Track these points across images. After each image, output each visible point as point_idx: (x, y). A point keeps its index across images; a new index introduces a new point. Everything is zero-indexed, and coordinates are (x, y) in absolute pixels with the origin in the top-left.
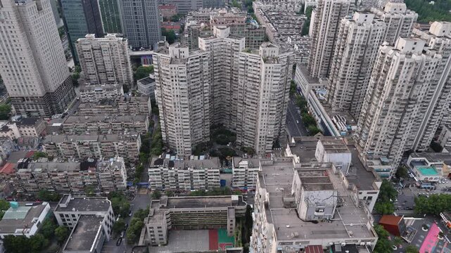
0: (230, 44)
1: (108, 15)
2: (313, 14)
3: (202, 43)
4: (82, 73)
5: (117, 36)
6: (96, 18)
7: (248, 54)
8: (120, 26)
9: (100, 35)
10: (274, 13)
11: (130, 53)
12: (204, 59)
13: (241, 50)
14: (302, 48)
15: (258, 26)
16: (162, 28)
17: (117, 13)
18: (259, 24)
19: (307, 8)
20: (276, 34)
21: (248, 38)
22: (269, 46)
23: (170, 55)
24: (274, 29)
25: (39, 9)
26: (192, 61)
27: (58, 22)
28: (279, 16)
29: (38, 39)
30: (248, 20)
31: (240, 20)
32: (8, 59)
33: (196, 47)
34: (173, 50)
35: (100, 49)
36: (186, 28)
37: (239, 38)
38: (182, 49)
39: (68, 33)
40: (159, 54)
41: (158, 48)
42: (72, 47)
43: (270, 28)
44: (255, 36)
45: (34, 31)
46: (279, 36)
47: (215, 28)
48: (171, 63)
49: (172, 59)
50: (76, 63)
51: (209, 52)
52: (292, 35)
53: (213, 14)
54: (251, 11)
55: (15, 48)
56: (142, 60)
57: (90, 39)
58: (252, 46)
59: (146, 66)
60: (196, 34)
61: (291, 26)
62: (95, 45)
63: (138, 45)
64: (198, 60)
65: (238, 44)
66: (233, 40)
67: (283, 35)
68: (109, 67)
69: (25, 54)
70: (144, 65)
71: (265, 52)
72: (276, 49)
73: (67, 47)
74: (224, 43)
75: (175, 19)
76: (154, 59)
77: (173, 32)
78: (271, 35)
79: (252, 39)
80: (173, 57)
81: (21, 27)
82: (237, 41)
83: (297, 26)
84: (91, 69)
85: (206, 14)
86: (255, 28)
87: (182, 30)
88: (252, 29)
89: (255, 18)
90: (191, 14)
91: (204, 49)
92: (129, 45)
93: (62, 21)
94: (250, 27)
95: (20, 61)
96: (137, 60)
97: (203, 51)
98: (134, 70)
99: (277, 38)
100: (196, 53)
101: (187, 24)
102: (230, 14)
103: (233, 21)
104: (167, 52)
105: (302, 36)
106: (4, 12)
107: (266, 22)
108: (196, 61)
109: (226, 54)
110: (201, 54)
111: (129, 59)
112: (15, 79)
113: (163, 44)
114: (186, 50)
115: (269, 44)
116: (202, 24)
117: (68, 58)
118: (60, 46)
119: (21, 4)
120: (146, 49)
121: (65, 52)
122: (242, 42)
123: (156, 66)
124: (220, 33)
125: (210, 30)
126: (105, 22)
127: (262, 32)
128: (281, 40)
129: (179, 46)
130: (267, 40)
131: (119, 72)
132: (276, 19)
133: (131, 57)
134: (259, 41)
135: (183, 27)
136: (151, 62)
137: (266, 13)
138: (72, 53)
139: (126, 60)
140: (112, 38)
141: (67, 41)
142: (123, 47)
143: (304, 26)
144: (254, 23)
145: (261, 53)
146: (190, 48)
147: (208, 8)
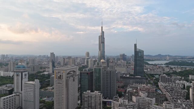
0: (147, 100)
1: (97, 84)
2: (191, 90)
3: (134, 98)
4: (82, 106)
5: (98, 92)
6: (92, 85)
7: (157, 106)
8: (100, 89)
9: (92, 91)
10: (169, 88)
11: (102, 100)
12: (135, 106)
13: (153, 104)
14: (187, 106)
15: (161, 93)
16: (117, 91)
17: (100, 83)
18: (162, 92)
19: (187, 87)
20: (171, 98)
21: (157, 98)
22: (168, 104)
23: (119, 103)
24: (170, 95)
25: (74, 80)
26: (129, 107)
27: (78, 85)
28: (172, 89)
29: (71, 91)
30: (156, 90)
31: (152, 90)
32: (58, 97)
33: (131, 100)
34: (121, 100)
35: (91, 97)
36: (127, 91)
37: (152, 98)
38: (125, 101)
39: (81, 90)
40: (114, 102)
41: (114, 99)
42: (81, 95)
43: (168, 95)
44: (160, 97)
45: (70, 88)
46: (173, 99)
47: (140, 92)
48: (119, 106)
49: (120, 104)
50: (81, 102)
51: (137, 103)
52: (181, 99)
53: (139, 86)
54: (158, 86)
55: (62, 93)
56: (107, 103)
57: (88, 92)
58: (159, 102)
59: (108, 106)
60: (131, 94)
61: (179, 95)
62: (90, 95)
63: (106, 97)
64: (132, 106)
65: (152, 101)
66: (149, 99)
67: (175, 98)
68: (93, 105)
69: (64, 96)
70: (107, 106)
71: (166, 106)
72: (173, 105)
73: (79, 95)
74: (145, 100)
75: (123, 87)
76: (112, 103)
77: (121, 93)
78: (169, 98)
79: (159, 99)
80: (121, 104)
81: (66, 86)
82: (151, 99)
83: (182, 95)
84: (86, 105)
85: (136, 86)
86: (160, 94)
87: (125, 92)
88: (158, 94)
89: (160, 89)
90: (130, 86)
91: (135, 101)
92: (103, 96)
93: (80, 85)
94: (157, 93)
95: (62, 98)
96: (105, 103)
97: (134, 102)
98: (103, 107)
99: (172, 100)
100: (131, 103)
101: (128, 90)
102: (147, 87)
103: (149, 90)
104: (118, 101)
105: (186, 100)
106: (62, 81)
107: (166, 92)
108: (131, 106)
109: (146, 105)
110: (133, 104)
111: (102, 102)
112: (58, 105)
113: (117, 97)
114: (127, 101)
115: (168, 102)
116: (134, 90)
117: (78, 100)
118: (77, 94)
119: (68, 78)
120: (109, 99)
121: (78, 97)
122: (154, 100)
123: (113, 107)
124: (142, 95)
125: (138, 93)
126: (95, 86)
127: (164, 96)
128: (175, 101)
129: (124, 99)
130: (167, 100)
131: (97, 108)
132: (171, 90)
133: (103, 101)
134: (162, 100)
135: (126, 91)
136: (111, 105)
137: (165, 87)
138: (81, 97)
139: (100, 102)
140: (97, 93)
141: (80, 92)
142: (100, 97)
143: (186, 95)
144: (159, 92)
145: (164, 107)
146: (128, 100)
147: (137, 84)
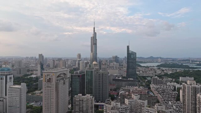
0: (140, 103)
1: (88, 87)
2: (181, 91)
3: (127, 101)
4: (73, 110)
5: (90, 96)
6: (84, 88)
7: (149, 108)
8: (92, 92)
9: (84, 95)
10: (160, 90)
11: (94, 103)
12: (127, 109)
13: (145, 106)
14: (177, 107)
15: (153, 95)
16: (110, 94)
17: (92, 86)
18: (154, 94)
19: (177, 88)
20: (163, 99)
21: (149, 101)
22: (160, 105)
23: (112, 106)
24: (161, 97)
25: (64, 83)
26: (122, 109)
27: (69, 88)
28: (163, 92)
29: (61, 95)
30: (148, 92)
31: (144, 92)
32: (47, 102)
33: (124, 103)
34: (113, 103)
35: (83, 101)
36: (120, 94)
37: (144, 100)
38: (117, 103)
39: (72, 93)
40: (107, 105)
41: (107, 102)
42: (72, 99)
43: (160, 97)
44: (152, 100)
45: (60, 93)
46: (164, 101)
47: (133, 95)
48: (112, 110)
49: (112, 107)
50: (72, 106)
51: (130, 106)
52: (171, 101)
53: (132, 89)
54: (150, 88)
55: (51, 97)
56: (99, 107)
57: (80, 96)
58: (151, 105)
59: (101, 110)
60: (124, 97)
61: (170, 96)
62: (81, 99)
63: (98, 100)
64: (124, 109)
65: (144, 103)
66: (142, 101)
67: (166, 100)
68: (85, 109)
69: (54, 100)
70: (99, 109)
71: (158, 108)
72: (164, 107)
73: (70, 99)
74: (137, 102)
75: (115, 90)
76: (104, 107)
77: (114, 96)
78: (160, 100)
79: (151, 101)
80: (113, 107)
81: (56, 89)
82: (143, 102)
83: (173, 97)
84: (77, 109)
85: (129, 89)
86: (152, 96)
87: (118, 95)
88: (150, 96)
89: (152, 91)
90: (122, 88)
91: (127, 104)
92: (95, 99)
93: (71, 88)
94: (149, 95)
95: (51, 103)
96: (96, 107)
97: (127, 105)
98: (95, 111)
99: (163, 102)
100: (124, 106)
101: (120, 93)
102: (139, 89)
103: (141, 92)
104: (110, 104)
105: (177, 101)
106: (52, 84)
107: (157, 94)
108: (123, 109)
109: (138, 107)
110: (126, 107)
111: (93, 106)
112: (47, 111)
113: (109, 101)
114: (119, 104)
115: (160, 104)
116: (127, 93)
117: (69, 104)
118: (68, 98)
119: (58, 81)
120: (102, 102)
121: (69, 101)
122: (146, 102)
123: (105, 110)
124: (135, 97)
125: (130, 95)
126: (87, 90)
127: (156, 98)
128: (166, 102)
129: (116, 102)
130: (158, 102)
131: (88, 112)
132: (162, 92)
133: (95, 105)
134: (154, 102)
135: (118, 93)
136: (103, 108)
137: (157, 89)
138: (71, 102)
139: (92, 106)
140: (88, 96)
141: (70, 96)
142: (92, 101)
143: (177, 97)
144: (151, 94)
145: (156, 109)
146: (121, 103)
147: (130, 86)
